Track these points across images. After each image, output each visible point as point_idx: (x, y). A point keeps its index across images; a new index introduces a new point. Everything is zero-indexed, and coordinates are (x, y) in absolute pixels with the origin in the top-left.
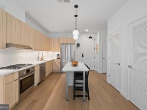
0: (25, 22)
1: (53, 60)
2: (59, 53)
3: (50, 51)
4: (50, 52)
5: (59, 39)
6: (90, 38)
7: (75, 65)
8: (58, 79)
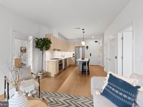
0: (57, 37)
1: (70, 58)
2: (74, 53)
3: (68, 51)
4: (68, 53)
5: (74, 44)
6: (96, 42)
7: (83, 59)
8: (73, 69)
